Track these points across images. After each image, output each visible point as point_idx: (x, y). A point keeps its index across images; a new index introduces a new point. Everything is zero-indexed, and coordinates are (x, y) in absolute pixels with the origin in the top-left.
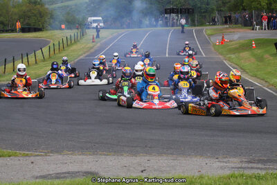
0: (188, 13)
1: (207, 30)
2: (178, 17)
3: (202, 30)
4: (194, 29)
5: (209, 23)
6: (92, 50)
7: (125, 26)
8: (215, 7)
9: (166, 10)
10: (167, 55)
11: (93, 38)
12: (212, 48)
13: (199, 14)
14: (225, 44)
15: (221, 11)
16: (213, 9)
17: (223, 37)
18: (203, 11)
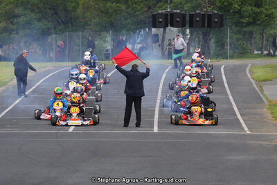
0: (210, 25)
1: (256, 68)
2: (184, 34)
3: (243, 68)
5: (260, 49)
9: (154, 17)
10: (156, 129)
12: (266, 112)
13: (235, 29)
16: (270, 16)
18: (245, 20)
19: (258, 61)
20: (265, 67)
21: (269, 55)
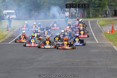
0: (85, 7)
1: (100, 21)
2: (76, 10)
4: (89, 20)
6: (7, 37)
7: (33, 18)
8: (106, 3)
9: (66, 5)
12: (103, 35)
13: (93, 8)
14: (114, 33)
15: (111, 5)
16: (104, 4)
17: (113, 27)
18: (96, 6)
19: (101, 19)
20: (103, 21)
21: (104, 17)
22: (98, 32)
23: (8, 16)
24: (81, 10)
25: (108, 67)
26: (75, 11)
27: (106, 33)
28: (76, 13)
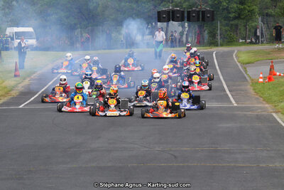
0: (203, 19)
1: (241, 53)
2: (183, 27)
4: (215, 51)
5: (244, 38)
6: (14, 93)
7: (78, 45)
8: (257, 9)
9: (159, 13)
11: (16, 70)
12: (250, 88)
13: (224, 22)
14: (275, 81)
15: (267, 15)
16: (252, 12)
17: (272, 67)
18: (232, 15)
19: (243, 48)
20: (249, 52)
21: (251, 43)
22: (237, 79)
23: (16, 42)
24: (195, 27)
25: (261, 165)
26: (180, 29)
27: (255, 83)
28: (182, 34)
